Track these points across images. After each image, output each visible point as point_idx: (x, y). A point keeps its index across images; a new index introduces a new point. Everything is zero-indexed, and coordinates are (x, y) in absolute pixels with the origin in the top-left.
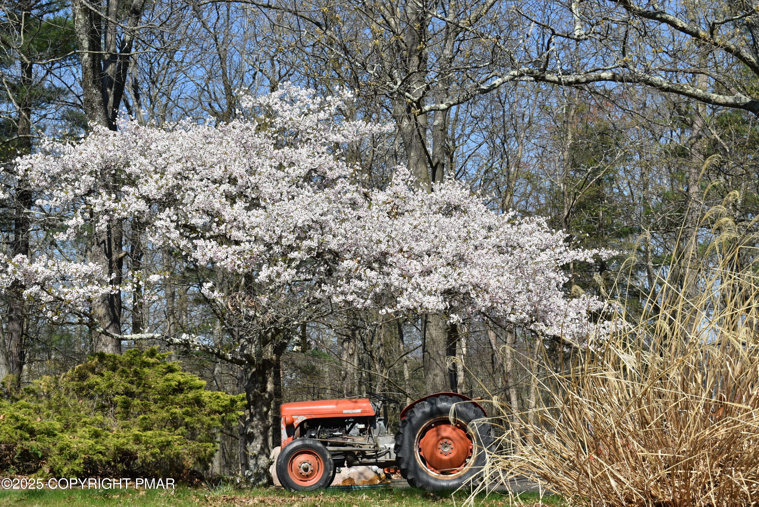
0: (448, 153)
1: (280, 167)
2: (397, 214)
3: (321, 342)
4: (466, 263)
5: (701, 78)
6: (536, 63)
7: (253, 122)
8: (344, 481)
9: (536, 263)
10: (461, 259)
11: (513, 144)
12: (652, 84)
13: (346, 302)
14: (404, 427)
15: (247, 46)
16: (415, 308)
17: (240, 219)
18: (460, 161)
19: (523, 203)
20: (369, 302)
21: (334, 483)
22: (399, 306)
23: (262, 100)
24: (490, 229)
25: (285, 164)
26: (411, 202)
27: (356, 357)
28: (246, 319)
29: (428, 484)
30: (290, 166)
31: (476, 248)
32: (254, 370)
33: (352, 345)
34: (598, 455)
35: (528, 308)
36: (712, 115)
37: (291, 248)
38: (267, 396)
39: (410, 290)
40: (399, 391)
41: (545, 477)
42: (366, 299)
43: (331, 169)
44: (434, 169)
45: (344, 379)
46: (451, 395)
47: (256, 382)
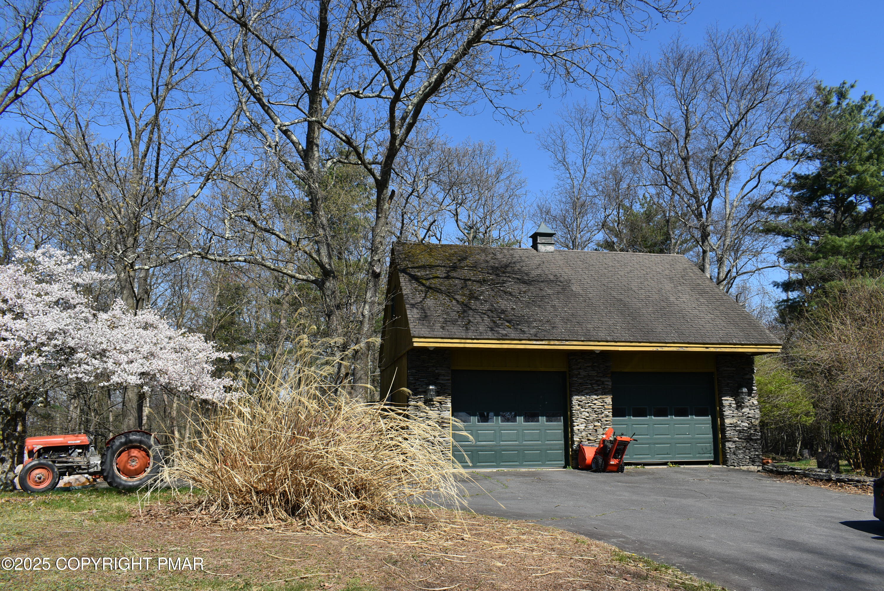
0: (146, 293)
1: (39, 295)
2: (114, 327)
3: (55, 399)
4: (155, 357)
5: (290, 265)
6: (203, 249)
7: (23, 267)
8: (65, 484)
9: (196, 359)
10: (152, 355)
11: (185, 290)
12: (265, 266)
13: (77, 378)
14: (107, 450)
15: (21, 219)
16: (122, 383)
17: (9, 324)
18: (154, 297)
19: (190, 323)
20: (92, 378)
21: (58, 486)
22: (112, 381)
23: (30, 254)
24: (170, 338)
25: (42, 293)
26: (124, 321)
27: (79, 409)
28: (7, 387)
29: (120, 484)
30: (45, 295)
31: (161, 349)
32: (9, 418)
33: (77, 401)
34: (225, 465)
35: (190, 383)
36: (295, 284)
37: (43, 344)
38: (17, 434)
39: (119, 372)
40: (105, 428)
41: (194, 479)
42: (90, 377)
43: (73, 298)
44: (138, 302)
45: (70, 421)
46: (139, 432)
47: (10, 425)
